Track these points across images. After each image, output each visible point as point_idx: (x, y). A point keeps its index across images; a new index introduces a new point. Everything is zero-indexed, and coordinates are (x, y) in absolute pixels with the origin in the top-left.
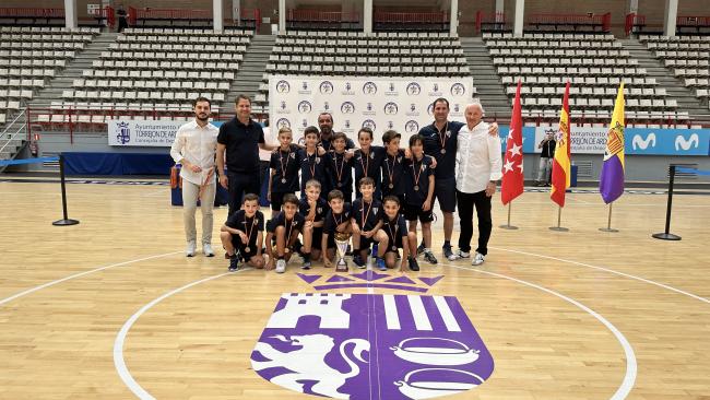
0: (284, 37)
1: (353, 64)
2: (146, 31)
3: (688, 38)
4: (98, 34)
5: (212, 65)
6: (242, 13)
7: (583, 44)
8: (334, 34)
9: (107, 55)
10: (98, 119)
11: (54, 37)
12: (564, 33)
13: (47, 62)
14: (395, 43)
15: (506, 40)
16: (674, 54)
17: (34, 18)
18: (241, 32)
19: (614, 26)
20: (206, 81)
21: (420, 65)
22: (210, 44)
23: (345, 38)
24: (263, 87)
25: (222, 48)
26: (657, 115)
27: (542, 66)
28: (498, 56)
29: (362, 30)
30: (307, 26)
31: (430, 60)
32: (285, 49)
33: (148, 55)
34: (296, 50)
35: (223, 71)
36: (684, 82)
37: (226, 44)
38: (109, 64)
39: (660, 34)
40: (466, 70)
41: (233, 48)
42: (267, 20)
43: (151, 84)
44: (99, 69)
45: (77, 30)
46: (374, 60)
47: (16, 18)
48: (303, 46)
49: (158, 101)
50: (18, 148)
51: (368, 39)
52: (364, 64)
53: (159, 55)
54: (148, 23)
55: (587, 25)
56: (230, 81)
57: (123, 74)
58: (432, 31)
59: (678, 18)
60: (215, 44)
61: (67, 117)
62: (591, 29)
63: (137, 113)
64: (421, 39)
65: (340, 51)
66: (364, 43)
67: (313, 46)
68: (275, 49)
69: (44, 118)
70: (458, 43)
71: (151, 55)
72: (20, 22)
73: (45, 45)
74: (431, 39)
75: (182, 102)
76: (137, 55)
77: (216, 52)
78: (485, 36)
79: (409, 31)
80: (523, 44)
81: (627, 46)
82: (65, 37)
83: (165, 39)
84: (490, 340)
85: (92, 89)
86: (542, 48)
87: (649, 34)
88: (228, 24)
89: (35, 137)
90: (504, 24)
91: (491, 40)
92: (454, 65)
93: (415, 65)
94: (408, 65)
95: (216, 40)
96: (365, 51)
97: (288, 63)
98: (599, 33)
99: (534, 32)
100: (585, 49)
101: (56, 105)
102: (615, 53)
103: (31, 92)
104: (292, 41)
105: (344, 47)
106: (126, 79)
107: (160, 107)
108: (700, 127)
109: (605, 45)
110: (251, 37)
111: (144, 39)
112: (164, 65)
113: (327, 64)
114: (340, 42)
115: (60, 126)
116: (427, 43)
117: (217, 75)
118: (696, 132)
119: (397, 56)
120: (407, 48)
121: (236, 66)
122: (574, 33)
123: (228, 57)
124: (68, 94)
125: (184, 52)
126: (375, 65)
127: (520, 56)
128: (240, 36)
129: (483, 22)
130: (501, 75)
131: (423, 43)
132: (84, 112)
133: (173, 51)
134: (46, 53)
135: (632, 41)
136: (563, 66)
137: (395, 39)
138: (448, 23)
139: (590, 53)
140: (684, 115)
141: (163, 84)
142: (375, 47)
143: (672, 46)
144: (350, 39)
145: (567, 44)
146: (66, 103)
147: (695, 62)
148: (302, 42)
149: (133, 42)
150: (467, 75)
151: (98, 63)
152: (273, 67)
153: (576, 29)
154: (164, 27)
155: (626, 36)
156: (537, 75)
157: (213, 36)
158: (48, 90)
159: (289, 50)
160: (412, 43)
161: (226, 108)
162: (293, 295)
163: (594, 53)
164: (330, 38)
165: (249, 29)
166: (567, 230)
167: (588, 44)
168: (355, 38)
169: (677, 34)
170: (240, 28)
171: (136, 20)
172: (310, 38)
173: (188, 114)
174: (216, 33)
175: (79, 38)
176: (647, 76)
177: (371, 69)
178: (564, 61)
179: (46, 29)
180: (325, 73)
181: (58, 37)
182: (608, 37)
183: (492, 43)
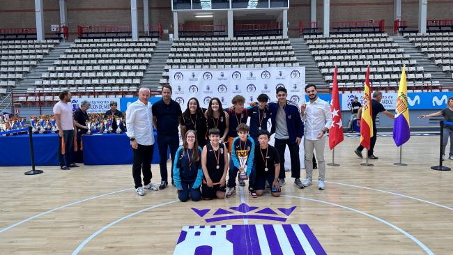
0: (178, 42)
1: (222, 58)
2: (89, 41)
3: (434, 34)
4: (57, 44)
5: (132, 61)
6: (150, 28)
7: (369, 40)
8: (209, 39)
9: (64, 56)
11: (30, 46)
12: (355, 33)
13: (25, 63)
14: (248, 44)
15: (319, 39)
16: (426, 44)
17: (17, 35)
18: (150, 40)
19: (387, 27)
20: (128, 71)
21: (265, 57)
22: (130, 47)
23: (216, 42)
24: (165, 74)
25: (138, 50)
26: (419, 83)
27: (343, 54)
28: (314, 49)
29: (227, 36)
30: (192, 34)
31: (271, 54)
32: (179, 50)
33: (90, 56)
34: (186, 50)
35: (139, 64)
36: (434, 62)
37: (140, 47)
38: (65, 62)
39: (417, 32)
40: (294, 59)
41: (145, 50)
42: (166, 31)
43: (93, 75)
44: (59, 66)
45: (44, 42)
46: (236, 54)
47: (5, 35)
48: (190, 47)
49: (97, 85)
51: (231, 41)
52: (229, 57)
53: (97, 56)
54: (90, 35)
55: (370, 28)
56: (144, 71)
57: (75, 68)
58: (272, 35)
59: (427, 21)
60: (134, 47)
61: (38, 98)
62: (372, 30)
63: (83, 94)
64: (264, 41)
65: (214, 49)
66: (229, 44)
67: (196, 47)
68: (172, 50)
69: (22, 99)
70: (288, 42)
71: (93, 56)
72: (8, 37)
73: (24, 52)
74: (271, 40)
75: (113, 85)
76: (83, 56)
77: (135, 53)
78: (305, 37)
79: (256, 36)
80: (330, 41)
81: (396, 40)
82: (36, 46)
83: (101, 45)
85: (54, 79)
86: (343, 43)
87: (409, 32)
88: (141, 35)
89: (17, 111)
90: (317, 29)
91: (309, 39)
92: (286, 56)
93: (262, 57)
94: (258, 57)
95: (133, 45)
96: (229, 49)
97: (180, 58)
98: (378, 33)
99: (336, 33)
100: (370, 43)
101: (30, 90)
102: (389, 45)
103: (14, 82)
104: (183, 44)
105: (216, 47)
106: (76, 72)
107: (99, 89)
108: (447, 91)
109: (382, 40)
110: (156, 42)
111: (88, 45)
112: (100, 62)
113: (205, 58)
114: (213, 44)
115: (33, 103)
116: (268, 43)
117: (135, 67)
118: (446, 93)
119: (250, 51)
120: (256, 46)
121: (147, 61)
122: (362, 33)
123: (142, 55)
124: (38, 82)
125: (113, 53)
126: (236, 57)
128: (149, 42)
129: (303, 28)
130: (317, 61)
131: (266, 43)
132: (49, 94)
133: (106, 53)
134: (25, 57)
135: (399, 36)
136: (357, 54)
137: (248, 41)
138: (282, 30)
139: (373, 45)
140: (436, 83)
141: (100, 74)
142: (236, 46)
143: (425, 39)
144: (220, 41)
145: (357, 40)
146: (37, 89)
147: (440, 49)
148: (189, 44)
149: (81, 48)
150: (296, 62)
151: (58, 62)
152: (171, 61)
153: (362, 30)
154: (100, 38)
155: (394, 34)
156: (340, 61)
157: (132, 42)
158: (26, 80)
159: (181, 50)
160: (259, 43)
163: (375, 45)
164: (207, 42)
165: (155, 37)
167: (371, 40)
168: (222, 41)
169: (427, 32)
170: (149, 37)
171: (82, 34)
172: (194, 42)
173: (116, 93)
174: (134, 40)
175: (45, 46)
176: (411, 59)
177: (234, 60)
178: (357, 51)
179: (25, 42)
180: (205, 64)
181: (32, 46)
182: (384, 35)
183: (310, 41)
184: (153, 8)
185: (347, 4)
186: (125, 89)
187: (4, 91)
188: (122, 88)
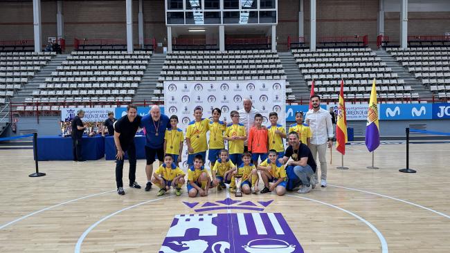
0: (171, 55)
1: (214, 70)
2: (85, 53)
3: (415, 49)
4: (54, 56)
5: (127, 73)
6: (145, 41)
7: (353, 54)
8: (202, 52)
9: (61, 68)
10: (55, 108)
11: (27, 58)
12: (341, 47)
13: (23, 74)
14: (239, 57)
15: (306, 53)
16: (407, 58)
17: (15, 47)
18: (144, 52)
19: (370, 42)
20: (123, 82)
21: (254, 69)
22: (125, 60)
23: (208, 55)
24: (159, 85)
25: (133, 62)
26: (399, 95)
27: (329, 68)
28: (301, 63)
29: (219, 50)
30: (185, 47)
31: (260, 66)
32: (172, 62)
33: (86, 68)
34: (179, 62)
35: (134, 76)
36: (414, 75)
37: (135, 60)
38: (62, 73)
39: (399, 47)
40: (283, 71)
41: (139, 62)
42: (160, 45)
43: (89, 85)
44: (56, 77)
45: (42, 53)
46: (227, 67)
47: (3, 47)
48: (183, 60)
49: (93, 96)
50: (3, 128)
51: (223, 55)
52: (220, 70)
53: (93, 68)
54: (86, 48)
56: (138, 82)
57: (71, 79)
58: (261, 49)
59: (408, 37)
60: (129, 60)
61: (36, 107)
62: (356, 45)
63: (80, 104)
64: (254, 54)
65: (206, 62)
66: (220, 57)
67: (189, 60)
69: (20, 108)
70: (277, 56)
71: (88, 68)
72: (6, 49)
73: (22, 63)
74: (261, 54)
75: (108, 96)
76: (80, 68)
77: (129, 65)
78: (293, 51)
79: (247, 50)
80: (317, 55)
81: (379, 54)
82: (34, 58)
83: (97, 57)
84: (302, 239)
85: (51, 89)
86: (328, 57)
87: (392, 47)
88: (136, 47)
89: (15, 120)
90: (304, 43)
91: (297, 53)
92: (275, 69)
93: (252, 69)
94: (248, 70)
95: (128, 57)
96: (220, 62)
97: (174, 70)
98: (362, 47)
99: (322, 48)
100: (354, 57)
101: (28, 100)
102: (372, 59)
103: (12, 92)
104: (176, 57)
105: (208, 60)
106: (72, 82)
107: (95, 99)
108: (425, 102)
109: (366, 54)
110: (151, 55)
111: (84, 58)
112: (96, 73)
113: (198, 70)
114: (205, 57)
115: (31, 113)
116: (258, 56)
117: (130, 79)
118: (424, 105)
119: (240, 64)
120: (246, 59)
121: (142, 73)
122: (347, 47)
123: (137, 67)
124: (36, 93)
125: (109, 65)
126: (227, 70)
127: (315, 63)
128: (144, 55)
129: (291, 43)
130: (304, 74)
131: (256, 56)
132: (46, 104)
133: (102, 65)
134: (23, 68)
135: (382, 51)
136: (341, 68)
137: (239, 54)
138: (271, 44)
139: (357, 59)
140: (416, 95)
141: (96, 85)
142: (227, 59)
143: (406, 54)
144: (212, 55)
145: (342, 54)
146: (35, 99)
147: (420, 63)
148: (182, 57)
149: (77, 60)
150: (284, 74)
151: (55, 73)
152: (165, 73)
153: (347, 45)
154: (96, 50)
155: (377, 49)
156: (325, 74)
157: (127, 55)
158: (23, 91)
159: (174, 62)
160: (250, 57)
161: (136, 98)
162: (182, 216)
163: (359, 59)
164: (199, 55)
165: (149, 50)
166: (347, 169)
167: (355, 54)
168: (214, 55)
169: (408, 47)
170: (144, 50)
171: (78, 46)
172: (187, 55)
173: (112, 103)
174: (129, 53)
175: (43, 58)
176: (392, 72)
177: (225, 73)
178: (342, 65)
179: (23, 54)
180: (197, 76)
181: (30, 58)
182: (367, 49)
183: (298, 55)
184: (148, 22)
185: (333, 20)
186: (120, 99)
187: (2, 101)
188: (117, 98)
